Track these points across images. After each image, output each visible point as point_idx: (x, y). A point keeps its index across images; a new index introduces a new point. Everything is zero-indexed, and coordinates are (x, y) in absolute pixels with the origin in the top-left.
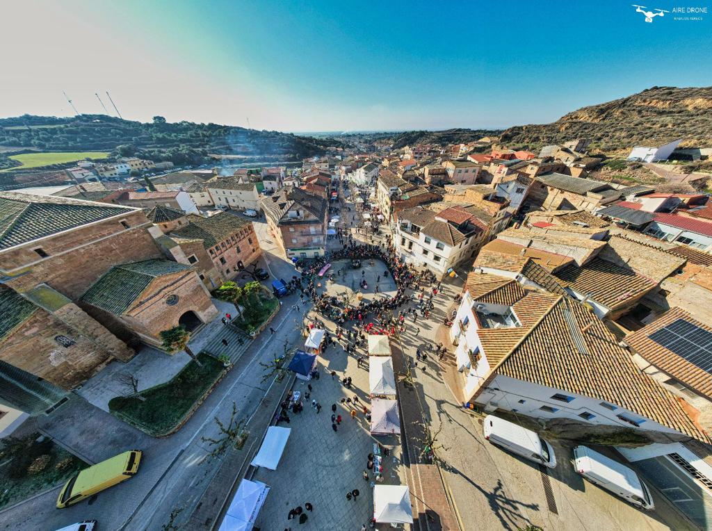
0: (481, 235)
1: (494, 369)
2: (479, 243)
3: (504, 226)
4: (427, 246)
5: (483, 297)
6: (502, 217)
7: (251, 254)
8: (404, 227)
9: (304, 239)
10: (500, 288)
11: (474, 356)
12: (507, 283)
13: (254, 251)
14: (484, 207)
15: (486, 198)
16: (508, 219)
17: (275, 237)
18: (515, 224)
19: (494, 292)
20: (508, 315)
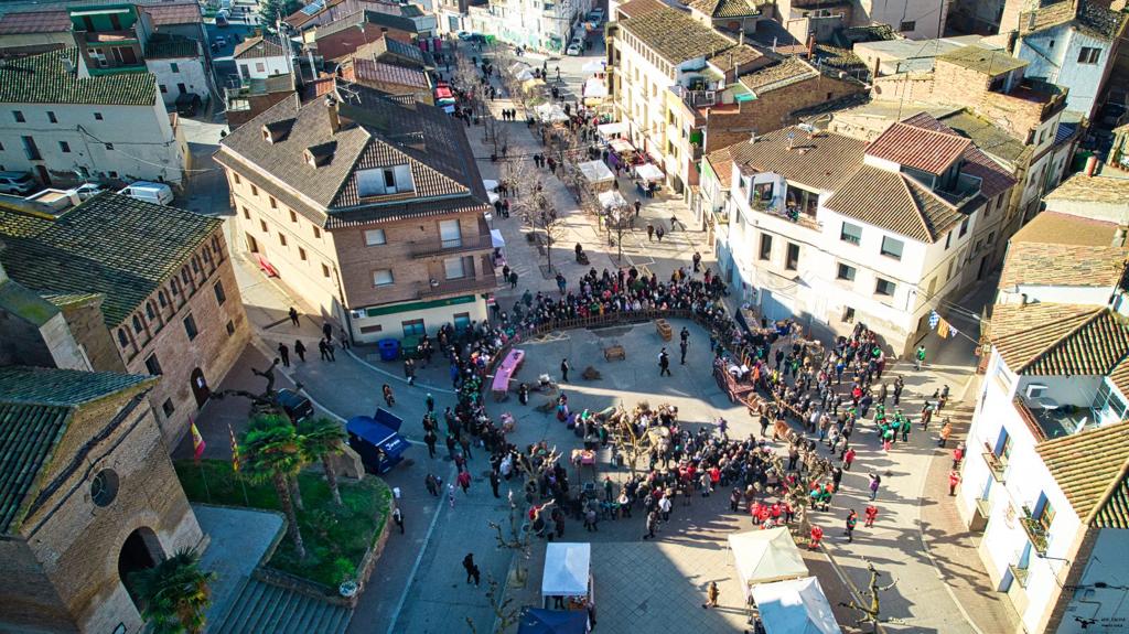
0: (998, 206)
1: (1088, 519)
2: (996, 229)
3: (1058, 172)
4: (848, 254)
5: (1038, 360)
6: (1049, 142)
7: (223, 341)
8: (763, 198)
9: (418, 271)
10: (1076, 333)
11: (1037, 521)
12: (1090, 317)
13: (230, 329)
14: (997, 113)
15: (996, 85)
16: (1068, 147)
17: (275, 275)
18: (1090, 161)
19: (1062, 344)
20: (1103, 399)
